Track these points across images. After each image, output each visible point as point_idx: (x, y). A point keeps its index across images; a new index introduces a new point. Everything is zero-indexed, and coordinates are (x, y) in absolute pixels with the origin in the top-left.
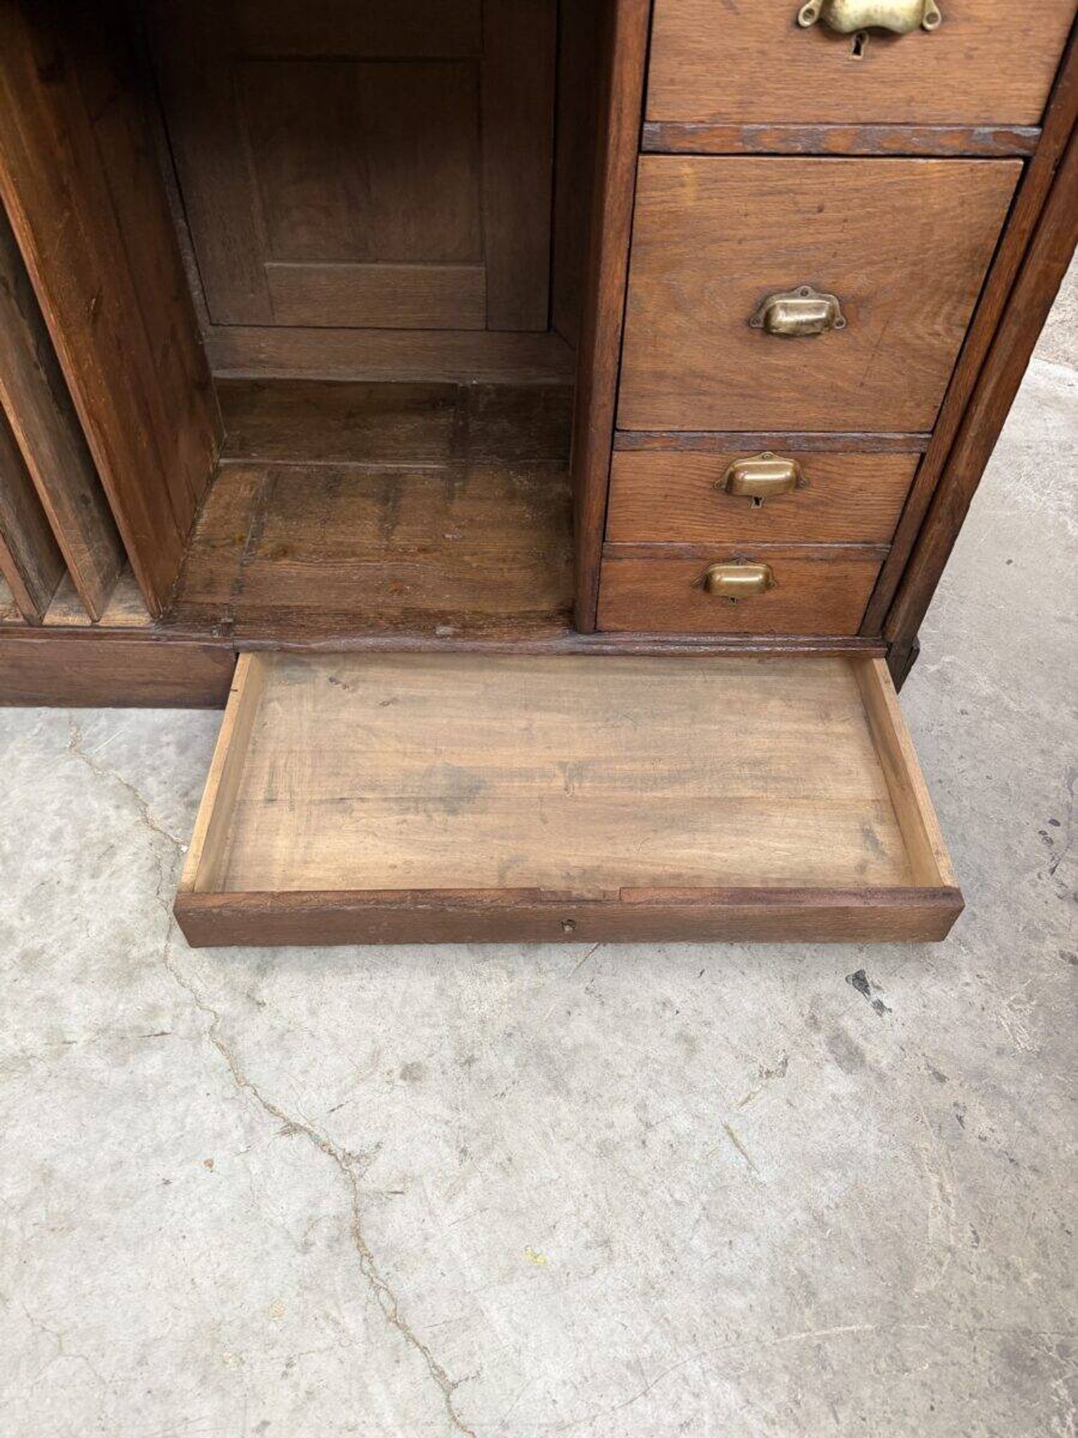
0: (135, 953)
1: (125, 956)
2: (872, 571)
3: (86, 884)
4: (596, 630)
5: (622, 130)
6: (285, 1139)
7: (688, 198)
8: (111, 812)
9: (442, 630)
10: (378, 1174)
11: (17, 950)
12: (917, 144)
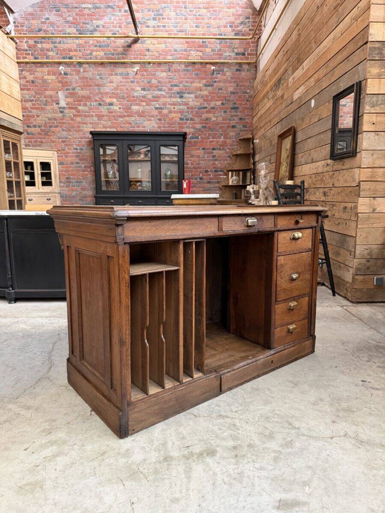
0: (267, 434)
1: (266, 435)
2: (307, 320)
3: (240, 432)
4: (274, 348)
5: (275, 253)
6: (333, 440)
7: (282, 262)
8: (224, 420)
9: (250, 358)
10: (351, 434)
11: (245, 446)
12: (302, 251)
